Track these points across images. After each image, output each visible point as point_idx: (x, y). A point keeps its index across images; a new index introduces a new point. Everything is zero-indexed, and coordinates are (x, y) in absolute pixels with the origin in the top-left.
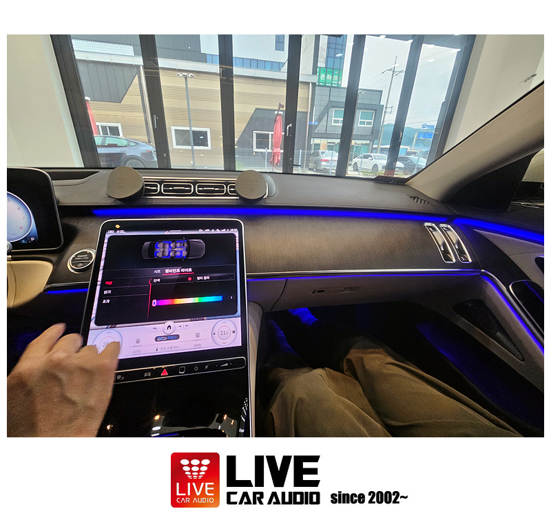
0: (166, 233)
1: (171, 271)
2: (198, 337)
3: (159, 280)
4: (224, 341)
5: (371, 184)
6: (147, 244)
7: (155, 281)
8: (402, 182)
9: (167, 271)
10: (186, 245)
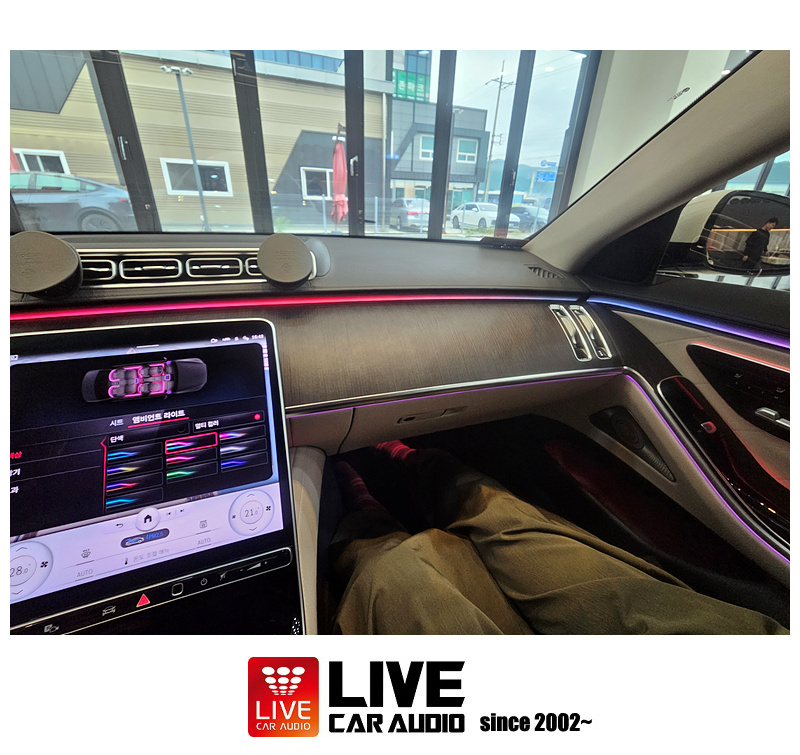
0: (130, 351)
1: (144, 419)
2: (203, 526)
3: (121, 438)
4: (252, 526)
5: (475, 249)
6: (91, 374)
7: (113, 440)
8: (517, 246)
9: (137, 420)
10: (170, 370)
